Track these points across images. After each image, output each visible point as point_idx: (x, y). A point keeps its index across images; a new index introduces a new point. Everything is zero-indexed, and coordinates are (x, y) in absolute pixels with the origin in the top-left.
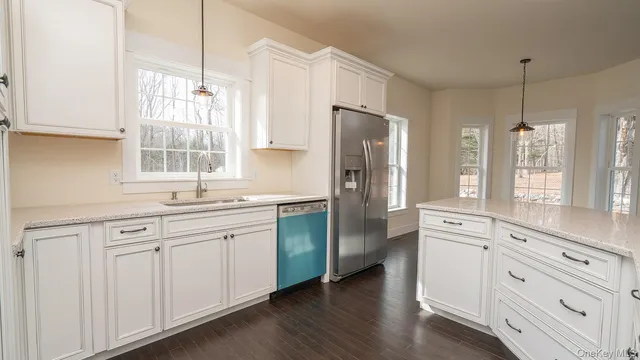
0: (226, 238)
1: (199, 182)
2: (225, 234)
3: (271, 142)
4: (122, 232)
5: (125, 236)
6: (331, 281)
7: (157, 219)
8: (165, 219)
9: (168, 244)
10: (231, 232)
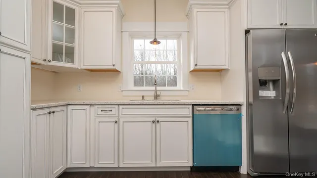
0: (153, 122)
1: (156, 91)
2: (154, 119)
3: (196, 65)
4: (102, 111)
5: (103, 113)
6: (248, 174)
7: (117, 106)
8: (121, 107)
9: (122, 120)
10: (158, 119)
